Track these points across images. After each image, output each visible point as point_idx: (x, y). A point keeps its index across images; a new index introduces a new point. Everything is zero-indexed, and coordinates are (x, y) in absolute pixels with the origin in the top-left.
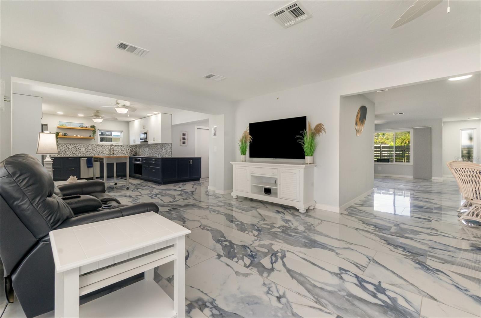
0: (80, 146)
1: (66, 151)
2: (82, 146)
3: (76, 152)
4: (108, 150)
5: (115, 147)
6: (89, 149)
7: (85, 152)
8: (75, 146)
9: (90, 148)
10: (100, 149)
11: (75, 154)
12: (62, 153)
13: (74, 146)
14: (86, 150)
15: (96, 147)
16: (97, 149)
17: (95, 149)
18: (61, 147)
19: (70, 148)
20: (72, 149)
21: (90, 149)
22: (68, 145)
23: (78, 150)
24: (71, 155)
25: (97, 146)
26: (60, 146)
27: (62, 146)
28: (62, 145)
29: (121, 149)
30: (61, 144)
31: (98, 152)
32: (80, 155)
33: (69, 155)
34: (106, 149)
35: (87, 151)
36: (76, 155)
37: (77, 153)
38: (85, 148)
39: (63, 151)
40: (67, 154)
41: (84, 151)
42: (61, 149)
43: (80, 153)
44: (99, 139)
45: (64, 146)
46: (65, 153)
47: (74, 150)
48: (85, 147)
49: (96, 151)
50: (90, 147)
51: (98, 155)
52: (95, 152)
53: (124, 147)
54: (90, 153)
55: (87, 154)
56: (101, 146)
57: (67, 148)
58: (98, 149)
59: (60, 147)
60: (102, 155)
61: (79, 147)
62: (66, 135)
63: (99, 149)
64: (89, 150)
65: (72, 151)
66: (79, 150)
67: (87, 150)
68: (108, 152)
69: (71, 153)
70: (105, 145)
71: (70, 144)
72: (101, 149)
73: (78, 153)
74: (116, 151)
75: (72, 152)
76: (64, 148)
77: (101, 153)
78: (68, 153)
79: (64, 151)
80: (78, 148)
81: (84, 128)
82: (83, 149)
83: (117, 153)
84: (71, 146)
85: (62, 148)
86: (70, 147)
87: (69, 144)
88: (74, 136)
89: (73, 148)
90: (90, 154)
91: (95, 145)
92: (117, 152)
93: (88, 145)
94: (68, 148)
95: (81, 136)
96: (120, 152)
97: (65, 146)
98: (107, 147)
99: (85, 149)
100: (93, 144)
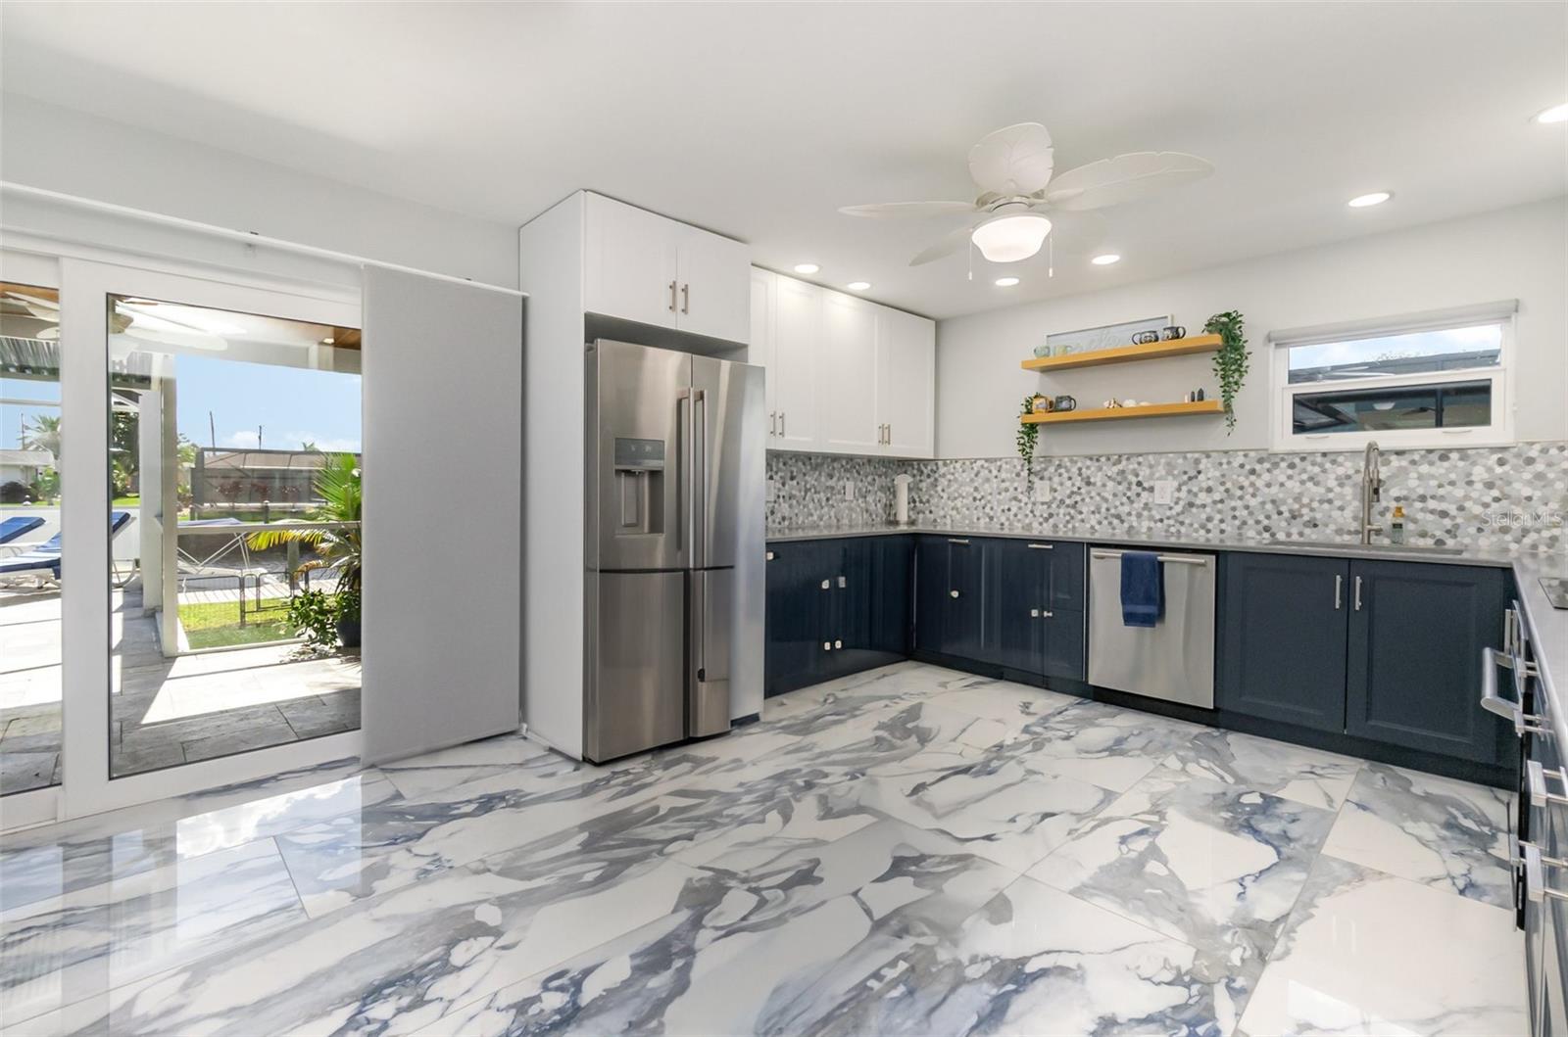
0: (1151, 467)
1: (1078, 498)
2: (1161, 471)
3: (1126, 509)
4: (1348, 491)
5: (1424, 468)
6: (1204, 485)
7: (1178, 508)
8: (1123, 472)
9: (1210, 483)
10: (1286, 485)
11: (1122, 521)
12: (1062, 511)
13: (1115, 469)
14: (1183, 494)
15: (1253, 472)
16: (1260, 483)
17: (1242, 488)
18: (1056, 479)
19: (1094, 484)
20: (1104, 485)
21: (1209, 490)
22: (1088, 463)
23: (1138, 495)
24: (1100, 523)
25: (1261, 461)
26: (1052, 469)
27: (1062, 470)
28: (1059, 466)
29: (1490, 485)
30: (1057, 463)
31: (1269, 506)
32: (1145, 524)
33: (1093, 522)
34: (1332, 483)
35: (1191, 505)
36: (1126, 525)
37: (1129, 514)
38: (1176, 484)
39: (1062, 502)
40: (1083, 521)
41: (1168, 501)
42: (1056, 491)
43: (1145, 513)
44: (1285, 413)
45: (1068, 471)
46: (1072, 512)
47: (1115, 495)
48: (1175, 477)
49: (1253, 502)
50: (1210, 473)
51: (1267, 529)
52: (1247, 507)
53: (1540, 467)
54: (1209, 519)
55: (1187, 521)
56: (1292, 466)
57: (1083, 485)
58: (1269, 485)
59: (1050, 479)
60: (1294, 531)
61: (1144, 472)
62: (1064, 404)
63: (1274, 489)
64: (1203, 498)
65: (1106, 500)
66: (1145, 494)
67: (1189, 491)
68: (1348, 513)
69: (1103, 510)
70: (1324, 455)
71: (1098, 460)
72: (1289, 484)
73: (1139, 516)
74: (1432, 504)
75: (1104, 506)
76: (1069, 483)
77: (1286, 514)
78: (1085, 510)
79: (1068, 501)
80: (1139, 484)
81: (1162, 346)
82: (1165, 491)
83: (1447, 523)
84: (1100, 469)
85: (1061, 484)
86: (1098, 479)
87: (1091, 459)
88: (1106, 404)
89: (1110, 484)
90: (1210, 526)
91: (1240, 459)
92: (1444, 514)
93: (1197, 462)
94: (1088, 483)
95: (1143, 404)
96: (1477, 510)
97: (1074, 470)
98: (1341, 471)
99: (1179, 490)
100: (1226, 452)
